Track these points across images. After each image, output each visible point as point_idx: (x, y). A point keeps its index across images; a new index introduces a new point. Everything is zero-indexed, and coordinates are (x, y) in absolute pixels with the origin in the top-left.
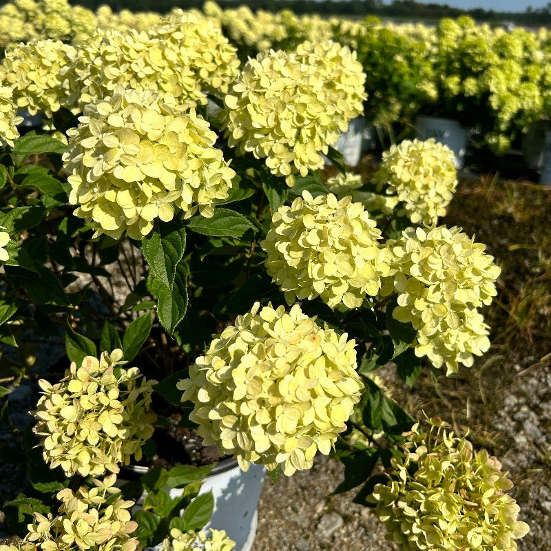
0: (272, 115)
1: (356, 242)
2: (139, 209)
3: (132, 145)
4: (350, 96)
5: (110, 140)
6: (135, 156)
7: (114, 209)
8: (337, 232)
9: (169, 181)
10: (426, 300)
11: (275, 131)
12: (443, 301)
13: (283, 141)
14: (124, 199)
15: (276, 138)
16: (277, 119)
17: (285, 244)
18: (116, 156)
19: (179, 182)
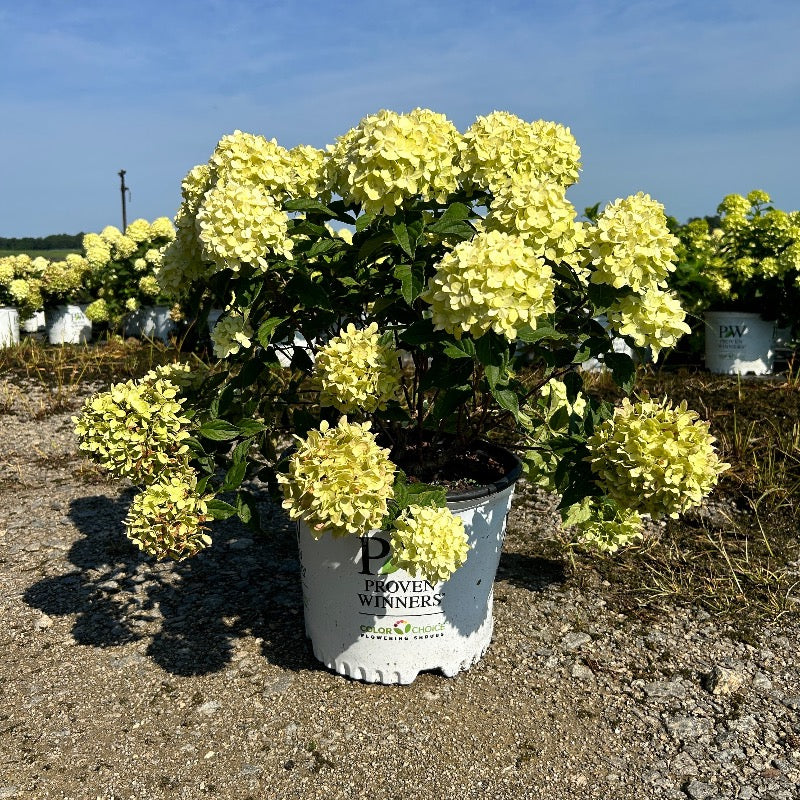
0: (494, 152)
1: (552, 204)
2: (395, 182)
3: (392, 136)
4: (564, 162)
5: (378, 135)
6: (394, 144)
7: (377, 183)
8: (537, 198)
9: (415, 162)
10: (614, 257)
11: (496, 164)
12: (627, 256)
13: (503, 171)
14: (385, 174)
15: (498, 169)
16: (497, 153)
17: (499, 212)
18: (381, 145)
19: (423, 164)
